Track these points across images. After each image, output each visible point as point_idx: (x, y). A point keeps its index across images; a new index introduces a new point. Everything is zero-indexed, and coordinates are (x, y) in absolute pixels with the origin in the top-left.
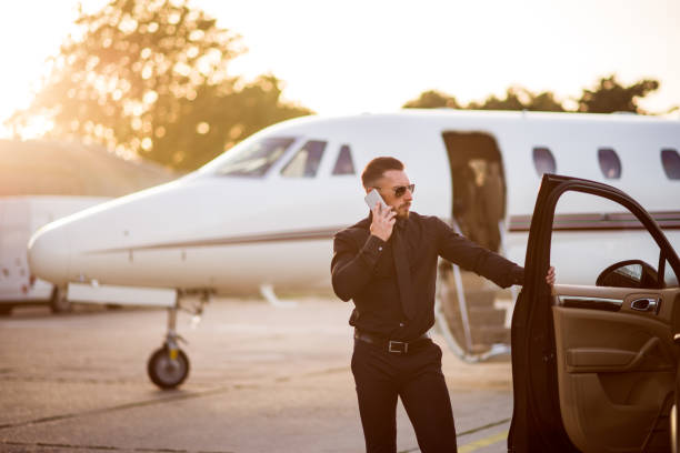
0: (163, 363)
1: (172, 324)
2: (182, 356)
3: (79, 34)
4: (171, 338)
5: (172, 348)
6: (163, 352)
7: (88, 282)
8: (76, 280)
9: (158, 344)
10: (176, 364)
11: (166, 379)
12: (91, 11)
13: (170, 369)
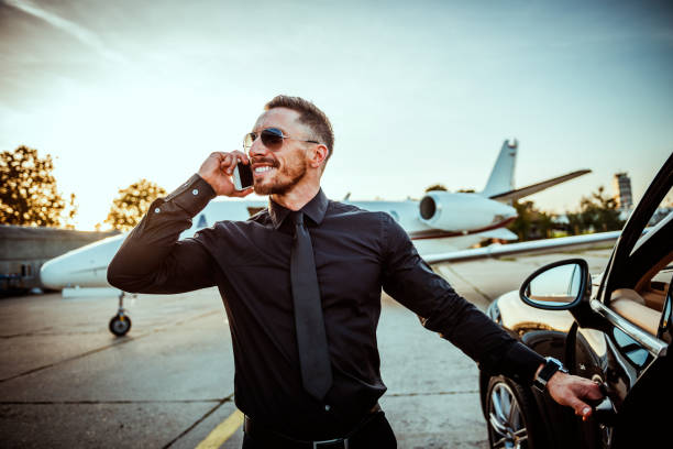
0: (117, 324)
1: (121, 304)
2: (127, 319)
3: (120, 197)
4: (121, 311)
5: (122, 316)
6: (117, 318)
7: (73, 287)
8: (66, 287)
9: (114, 314)
10: (124, 323)
11: (119, 331)
12: (124, 189)
13: (121, 326)
